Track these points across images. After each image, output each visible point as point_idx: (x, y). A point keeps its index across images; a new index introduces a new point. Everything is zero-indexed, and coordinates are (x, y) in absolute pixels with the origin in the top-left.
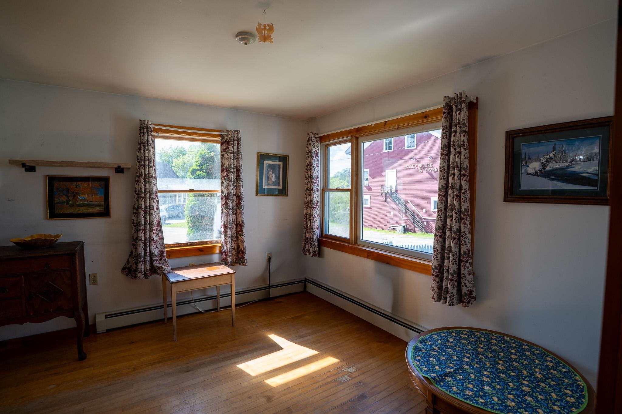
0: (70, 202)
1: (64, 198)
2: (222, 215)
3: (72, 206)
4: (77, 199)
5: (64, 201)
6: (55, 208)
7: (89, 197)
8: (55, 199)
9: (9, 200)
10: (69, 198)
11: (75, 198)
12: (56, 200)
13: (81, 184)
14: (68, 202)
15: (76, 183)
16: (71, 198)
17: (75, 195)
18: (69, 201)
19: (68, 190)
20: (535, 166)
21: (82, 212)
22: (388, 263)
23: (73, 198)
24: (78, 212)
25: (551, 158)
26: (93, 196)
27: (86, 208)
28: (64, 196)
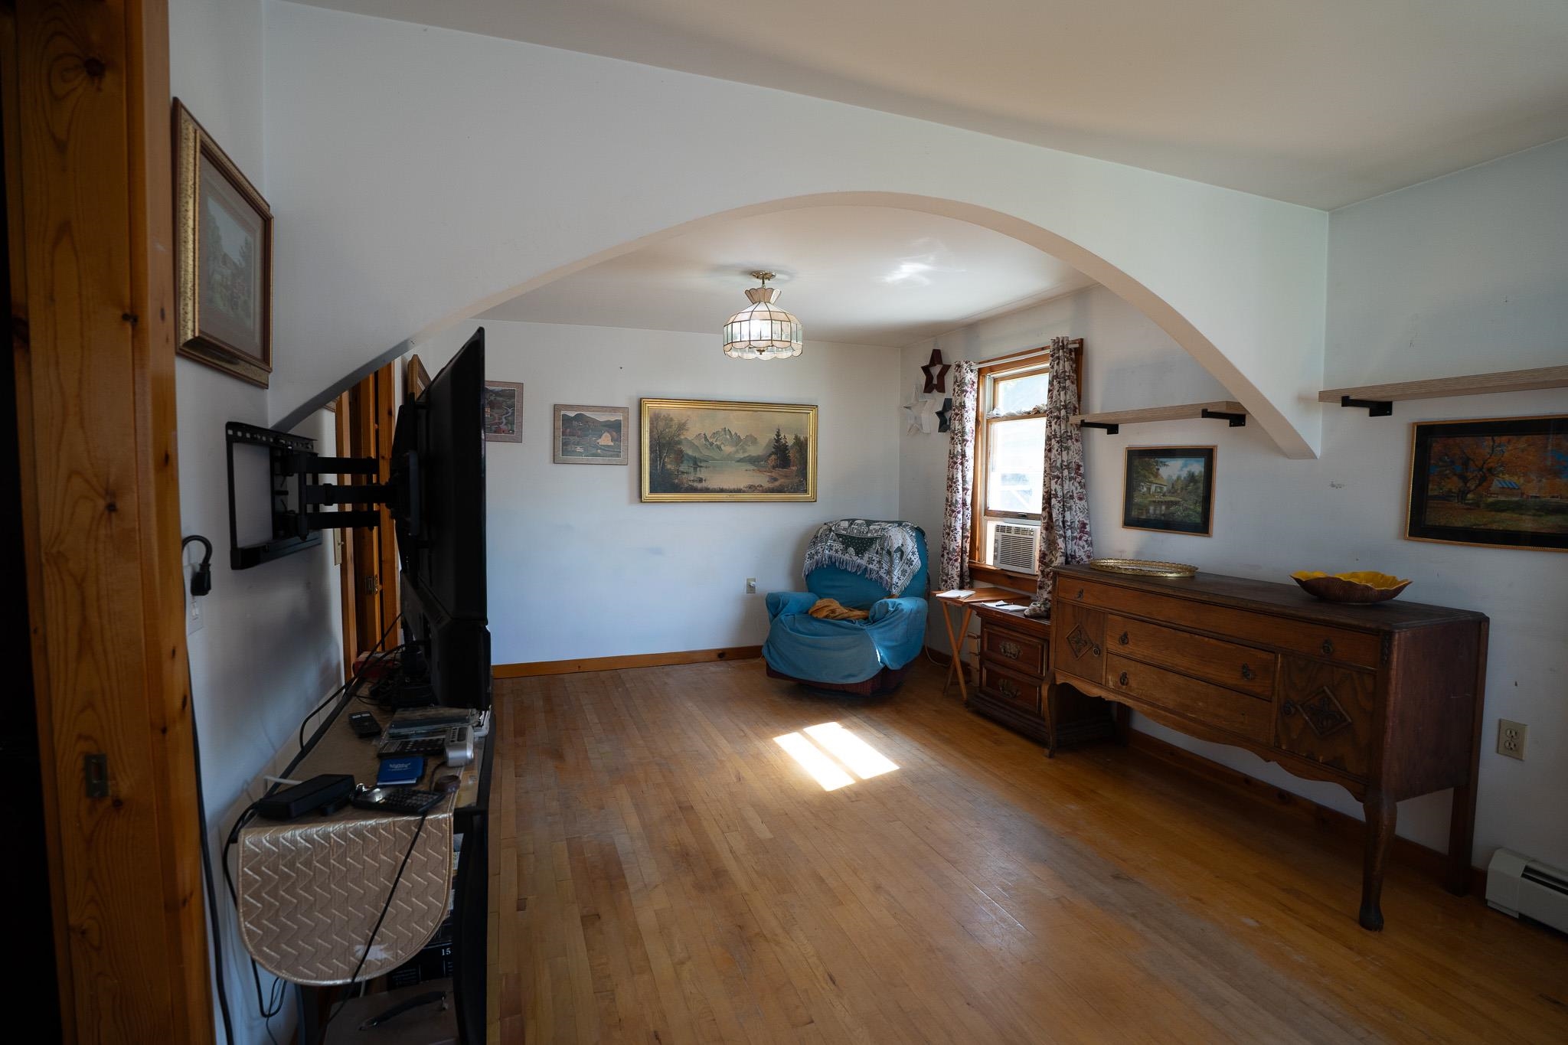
0: (1470, 496)
1: (1454, 484)
3: (1476, 505)
4: (1490, 487)
5: (1454, 490)
6: (1428, 510)
7: (1529, 482)
8: (1430, 487)
9: (1333, 486)
10: (1468, 485)
11: (1485, 484)
12: (1433, 490)
13: (1509, 441)
14: (1462, 494)
15: (1494, 441)
16: (1472, 485)
17: (1487, 474)
18: (1467, 493)
19: (1466, 462)
21: (1501, 528)
23: (1479, 485)
24: (1489, 527)
26: (1544, 480)
27: (1515, 516)
28: (1455, 478)
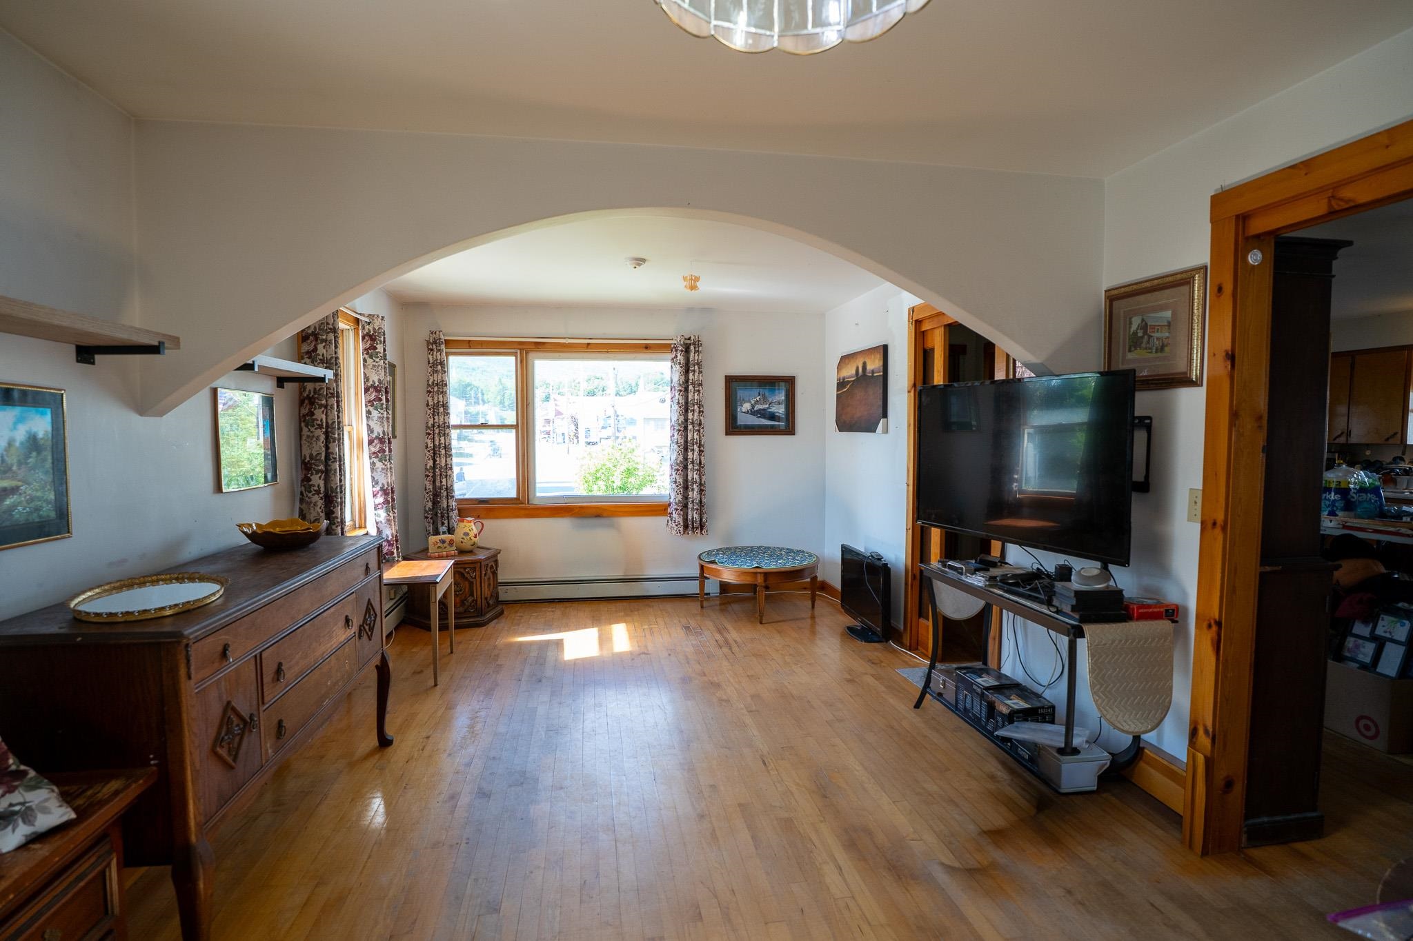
2: (372, 472)
20: (747, 406)
22: (598, 516)
25: (757, 401)
